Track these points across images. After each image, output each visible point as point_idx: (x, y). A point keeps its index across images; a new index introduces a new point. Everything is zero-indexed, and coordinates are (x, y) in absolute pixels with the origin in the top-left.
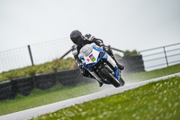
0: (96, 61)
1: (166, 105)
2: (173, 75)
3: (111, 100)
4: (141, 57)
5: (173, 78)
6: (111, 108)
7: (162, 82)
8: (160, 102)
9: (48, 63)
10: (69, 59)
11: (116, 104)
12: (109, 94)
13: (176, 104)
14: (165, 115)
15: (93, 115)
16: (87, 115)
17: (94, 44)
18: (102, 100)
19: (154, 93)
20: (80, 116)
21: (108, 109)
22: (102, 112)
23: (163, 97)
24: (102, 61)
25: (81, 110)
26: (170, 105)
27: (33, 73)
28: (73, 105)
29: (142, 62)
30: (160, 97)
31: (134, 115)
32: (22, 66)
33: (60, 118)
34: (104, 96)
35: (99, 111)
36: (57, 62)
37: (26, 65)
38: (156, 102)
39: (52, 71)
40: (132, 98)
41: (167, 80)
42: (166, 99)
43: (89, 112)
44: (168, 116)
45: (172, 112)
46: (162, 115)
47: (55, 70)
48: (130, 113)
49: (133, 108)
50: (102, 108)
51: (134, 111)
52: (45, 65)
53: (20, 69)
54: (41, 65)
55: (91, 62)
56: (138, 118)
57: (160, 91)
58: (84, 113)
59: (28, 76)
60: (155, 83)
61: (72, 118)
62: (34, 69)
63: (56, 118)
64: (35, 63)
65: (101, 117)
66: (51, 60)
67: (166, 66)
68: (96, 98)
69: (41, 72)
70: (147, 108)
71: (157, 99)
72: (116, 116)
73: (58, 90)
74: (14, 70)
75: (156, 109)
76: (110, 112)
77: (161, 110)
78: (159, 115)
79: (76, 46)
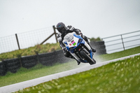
0: (76, 46)
1: (122, 80)
2: (128, 57)
3: (80, 76)
4: (103, 42)
5: (128, 59)
6: (80, 82)
7: (120, 62)
8: (119, 77)
9: (31, 48)
10: (47, 44)
11: (84, 79)
12: (79, 72)
13: (131, 79)
14: (122, 88)
15: (66, 88)
16: (61, 88)
17: (74, 33)
18: (73, 76)
19: (113, 71)
20: (56, 89)
21: (78, 83)
22: (73, 86)
23: (120, 73)
24: (81, 45)
25: (56, 84)
26: (126, 80)
27: (19, 56)
28: (51, 80)
29: (105, 47)
30: (118, 74)
31: (98, 88)
32: (11, 50)
33: (41, 90)
34: (75, 73)
35: (71, 85)
36: (38, 46)
37: (14, 50)
38: (115, 77)
39: (34, 54)
40: (97, 75)
41: (123, 61)
42: (122, 75)
43: (63, 85)
44: (125, 88)
45: (128, 85)
46: (120, 88)
47: (37, 53)
48: (94, 86)
49: (97, 83)
50: (73, 82)
51: (98, 85)
52: (29, 49)
53: (10, 52)
54: (26, 49)
55: (72, 46)
56: (101, 90)
57: (118, 69)
58: (59, 87)
59: (15, 58)
60: (114, 63)
61: (50, 90)
62: (20, 52)
63: (38, 90)
64: (21, 48)
65: (72, 89)
66: (33, 45)
67: (123, 49)
68: (68, 75)
69: (26, 55)
70: (108, 82)
71: (116, 75)
72: (84, 89)
73: (38, 68)
74: (4, 53)
75: (115, 83)
76: (79, 86)
77: (119, 84)
78: (117, 88)
79: (60, 34)
